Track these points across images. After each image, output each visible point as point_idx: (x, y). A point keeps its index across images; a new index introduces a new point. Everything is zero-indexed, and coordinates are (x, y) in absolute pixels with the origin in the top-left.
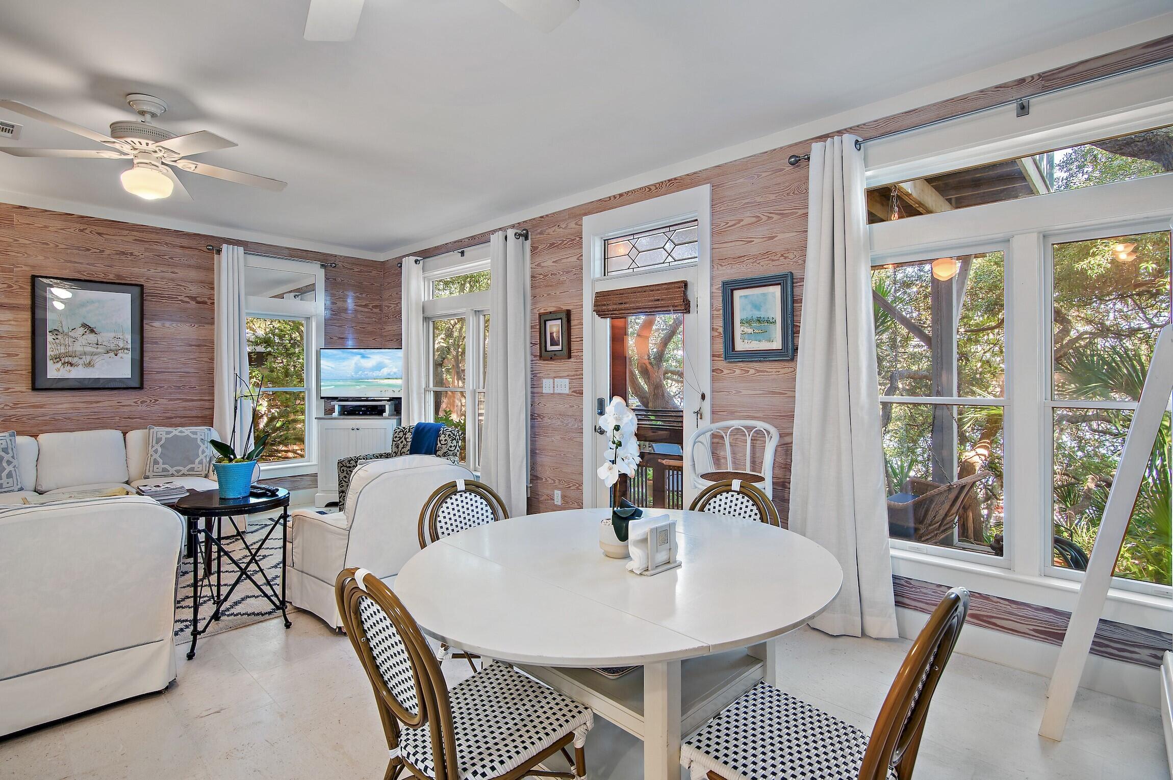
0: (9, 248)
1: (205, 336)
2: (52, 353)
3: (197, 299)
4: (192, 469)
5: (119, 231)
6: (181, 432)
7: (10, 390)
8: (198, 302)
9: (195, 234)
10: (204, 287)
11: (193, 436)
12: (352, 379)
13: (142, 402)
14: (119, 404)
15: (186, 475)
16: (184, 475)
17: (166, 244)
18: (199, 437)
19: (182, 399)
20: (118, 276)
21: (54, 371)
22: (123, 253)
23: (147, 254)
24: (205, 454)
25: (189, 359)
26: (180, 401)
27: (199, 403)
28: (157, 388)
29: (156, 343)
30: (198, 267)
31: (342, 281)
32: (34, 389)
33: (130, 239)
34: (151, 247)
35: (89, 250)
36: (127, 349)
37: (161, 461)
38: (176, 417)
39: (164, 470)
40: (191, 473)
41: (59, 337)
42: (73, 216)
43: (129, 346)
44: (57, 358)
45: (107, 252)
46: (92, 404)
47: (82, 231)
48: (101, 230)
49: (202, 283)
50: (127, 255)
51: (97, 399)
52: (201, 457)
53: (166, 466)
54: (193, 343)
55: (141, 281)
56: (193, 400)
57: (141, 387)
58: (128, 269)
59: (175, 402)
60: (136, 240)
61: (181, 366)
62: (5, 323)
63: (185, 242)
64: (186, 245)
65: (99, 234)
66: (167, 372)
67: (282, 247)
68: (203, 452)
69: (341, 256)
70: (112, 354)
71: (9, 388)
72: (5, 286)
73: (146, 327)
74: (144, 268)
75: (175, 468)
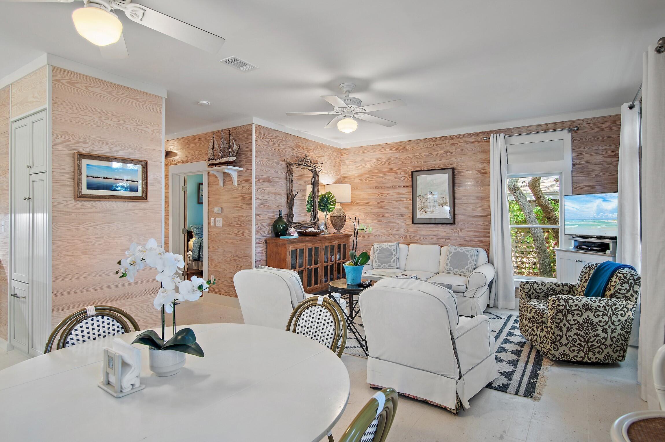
0: (406, 160)
1: (486, 193)
2: (419, 207)
3: (482, 171)
4: (463, 272)
5: (445, 141)
6: (462, 250)
7: (406, 224)
8: (482, 173)
9: (480, 132)
10: (485, 163)
11: (466, 253)
12: (594, 219)
13: (455, 232)
14: (445, 232)
15: (461, 275)
16: (459, 274)
17: (466, 142)
18: (469, 254)
19: (474, 231)
20: (444, 165)
21: (420, 215)
22: (446, 152)
23: (457, 150)
24: (471, 264)
25: (477, 207)
26: (473, 232)
27: (483, 234)
28: (462, 224)
29: (461, 199)
30: (482, 152)
31: (589, 139)
32: (413, 223)
33: (449, 144)
34: (459, 146)
35: (433, 154)
36: (447, 203)
37: (449, 264)
38: (471, 241)
39: (450, 270)
40: (462, 274)
41: (421, 199)
42: (427, 139)
43: (448, 202)
44: (421, 209)
45: (440, 154)
46: (434, 231)
47: (430, 145)
48: (437, 143)
49: (484, 161)
50: (448, 153)
51: (436, 229)
52: (469, 265)
53: (451, 268)
54: (480, 198)
55: (453, 166)
56: (479, 232)
57: (454, 223)
58: (448, 160)
59: (471, 232)
60: (452, 144)
61: (473, 211)
62: (405, 194)
63: (474, 139)
64: (476, 140)
65: (436, 145)
66: (466, 215)
67: (535, 125)
68: (470, 263)
69: (588, 119)
70: (441, 206)
71: (406, 223)
72: (405, 177)
73: (456, 190)
74: (455, 158)
75: (455, 270)
